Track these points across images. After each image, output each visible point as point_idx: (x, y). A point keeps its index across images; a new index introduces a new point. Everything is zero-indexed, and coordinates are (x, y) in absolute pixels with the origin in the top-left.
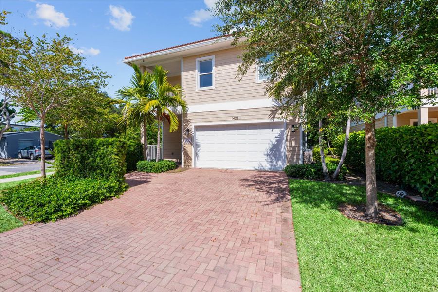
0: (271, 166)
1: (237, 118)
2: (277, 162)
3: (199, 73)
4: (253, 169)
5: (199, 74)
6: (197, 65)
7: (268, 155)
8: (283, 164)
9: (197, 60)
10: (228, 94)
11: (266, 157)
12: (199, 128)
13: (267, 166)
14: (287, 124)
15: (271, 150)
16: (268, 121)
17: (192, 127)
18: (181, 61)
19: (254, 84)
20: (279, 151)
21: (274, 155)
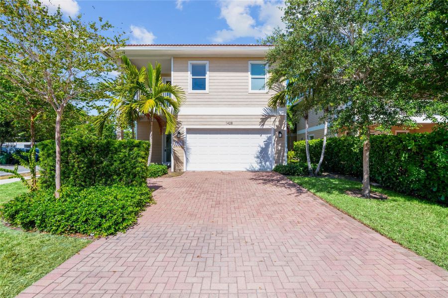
0: (261, 166)
1: (231, 123)
2: (265, 163)
3: (191, 75)
4: (245, 170)
5: (191, 77)
6: (190, 68)
7: (258, 157)
8: (271, 165)
9: (190, 62)
10: (223, 100)
11: (256, 160)
12: (190, 131)
13: (257, 167)
14: (275, 131)
15: (261, 153)
16: (259, 127)
17: (183, 129)
18: (171, 60)
19: (247, 94)
20: (267, 153)
21: (263, 157)
